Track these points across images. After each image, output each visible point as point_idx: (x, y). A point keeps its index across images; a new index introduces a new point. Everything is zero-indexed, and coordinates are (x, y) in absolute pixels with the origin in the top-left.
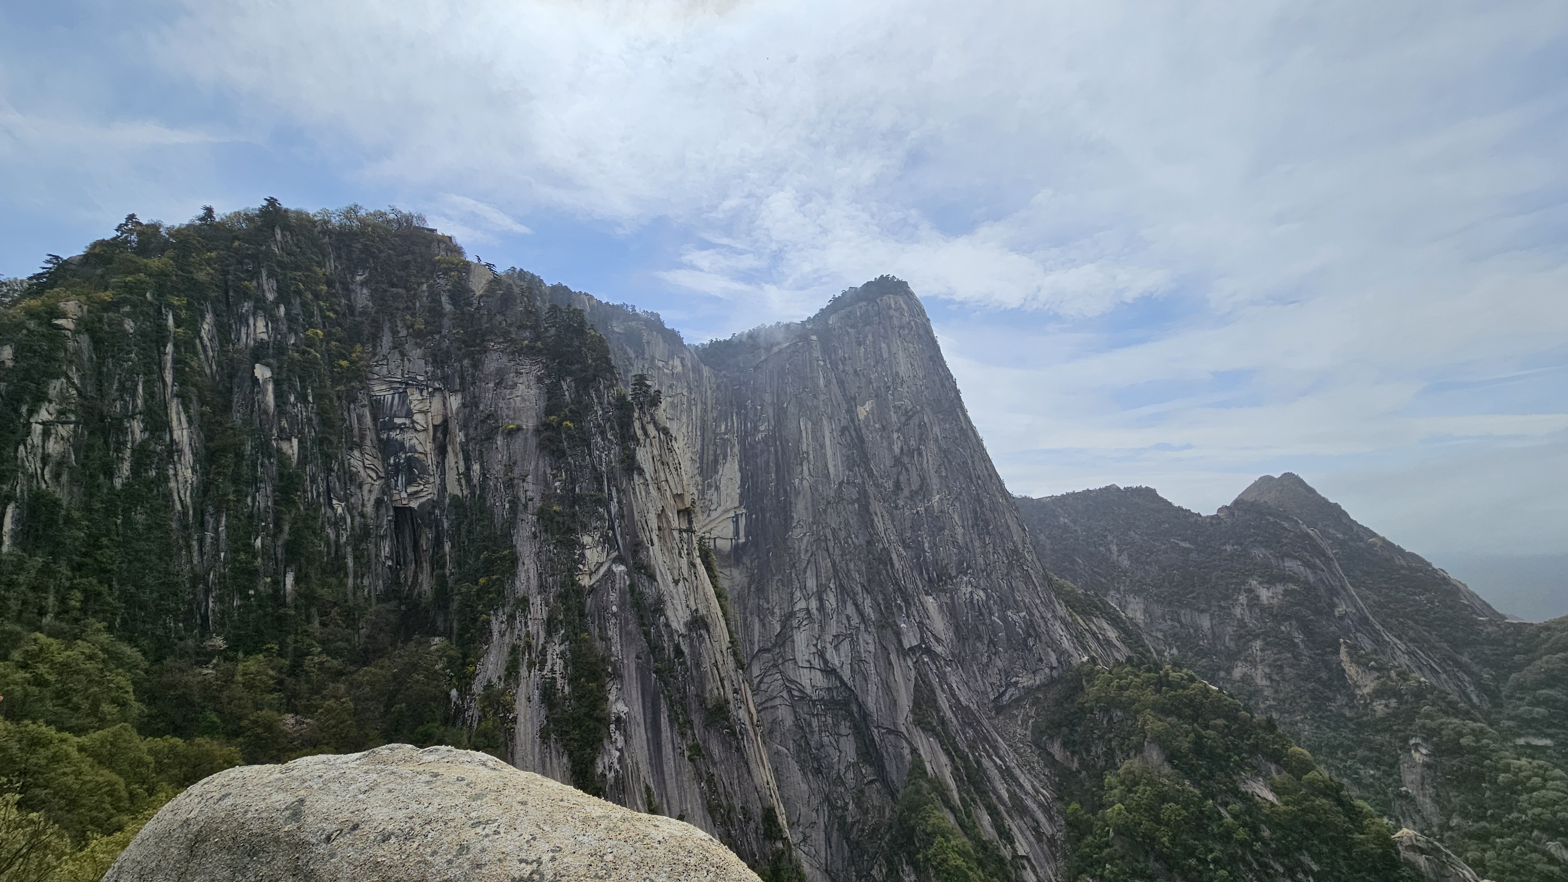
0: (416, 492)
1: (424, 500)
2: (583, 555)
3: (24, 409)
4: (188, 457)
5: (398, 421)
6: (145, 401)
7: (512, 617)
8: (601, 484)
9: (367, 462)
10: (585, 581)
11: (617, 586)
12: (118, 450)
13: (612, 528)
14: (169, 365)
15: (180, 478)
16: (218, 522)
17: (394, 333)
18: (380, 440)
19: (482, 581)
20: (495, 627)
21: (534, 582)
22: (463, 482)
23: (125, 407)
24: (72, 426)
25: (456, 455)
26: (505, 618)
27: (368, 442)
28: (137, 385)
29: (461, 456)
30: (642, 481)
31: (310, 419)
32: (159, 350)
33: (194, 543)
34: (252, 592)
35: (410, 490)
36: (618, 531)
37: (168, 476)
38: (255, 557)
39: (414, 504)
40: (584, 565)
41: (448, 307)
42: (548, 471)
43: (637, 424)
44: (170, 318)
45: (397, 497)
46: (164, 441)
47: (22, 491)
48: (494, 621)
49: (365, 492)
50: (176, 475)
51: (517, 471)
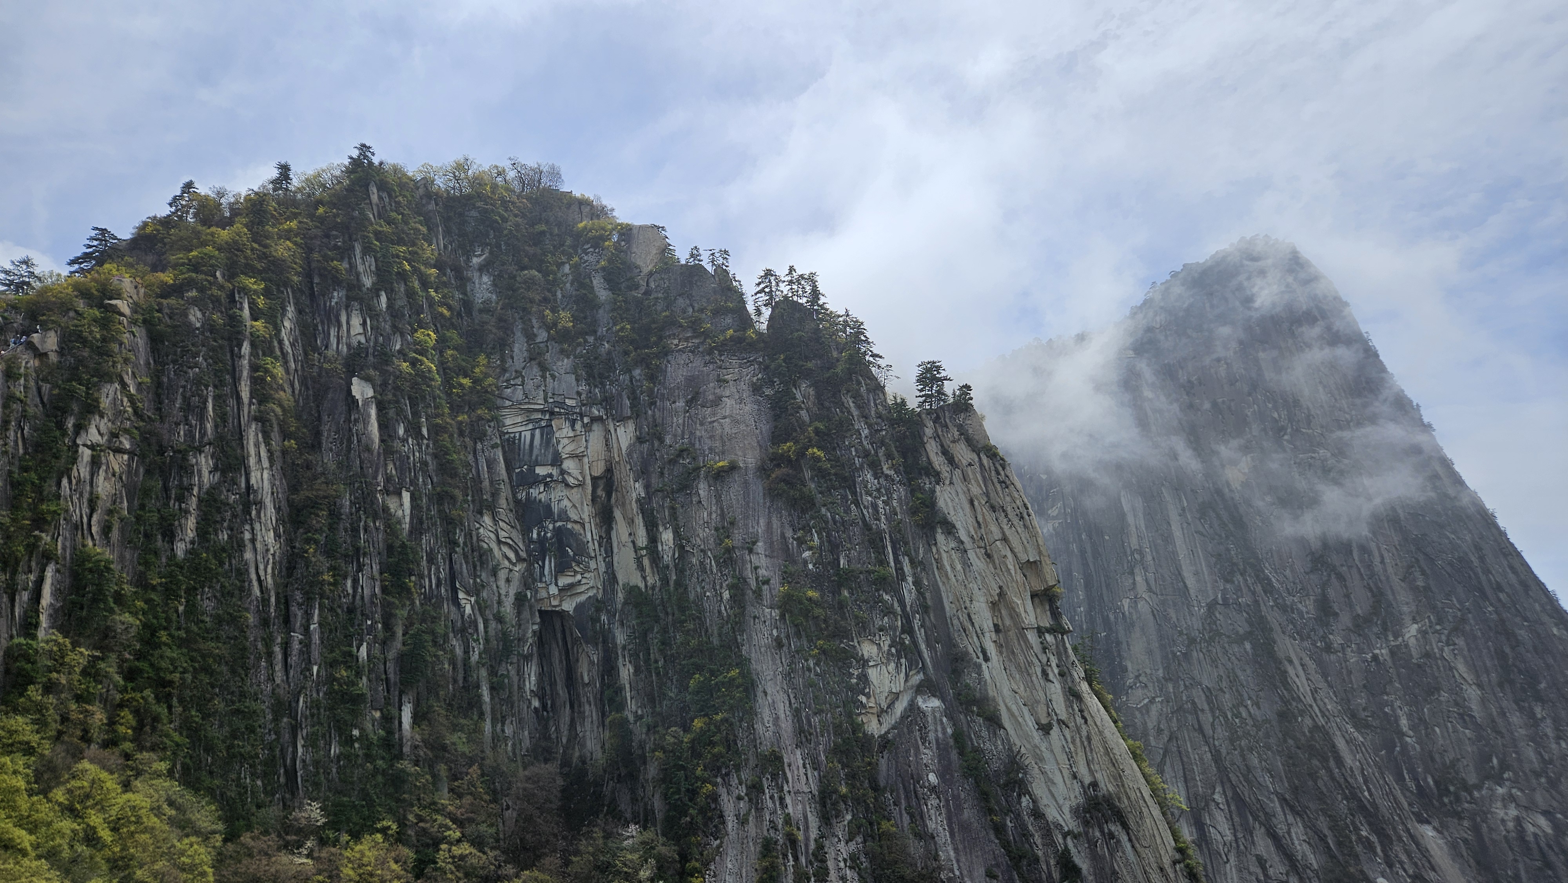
0: (571, 586)
1: (583, 598)
2: (864, 678)
3: (70, 423)
4: (270, 512)
5: (541, 471)
6: (216, 426)
7: (756, 789)
8: (880, 550)
9: (502, 534)
10: (874, 727)
11: (932, 736)
12: (181, 499)
13: (908, 629)
14: (245, 373)
15: (259, 546)
16: (308, 616)
17: (530, 337)
18: (517, 502)
19: (698, 724)
20: (729, 807)
21: (787, 726)
22: (646, 562)
23: (190, 434)
24: (126, 457)
25: (631, 522)
26: (743, 791)
27: (503, 502)
28: (205, 402)
29: (639, 521)
30: (953, 544)
31: (425, 464)
32: (232, 352)
33: (277, 649)
34: (356, 732)
35: (563, 581)
36: (920, 635)
37: (242, 540)
38: (358, 674)
39: (568, 606)
40: (868, 696)
41: (603, 294)
42: (789, 533)
43: (932, 448)
44: (246, 306)
45: (543, 594)
46: (239, 488)
47: (64, 549)
48: (724, 797)
49: (502, 583)
50: (253, 540)
51: (737, 537)
